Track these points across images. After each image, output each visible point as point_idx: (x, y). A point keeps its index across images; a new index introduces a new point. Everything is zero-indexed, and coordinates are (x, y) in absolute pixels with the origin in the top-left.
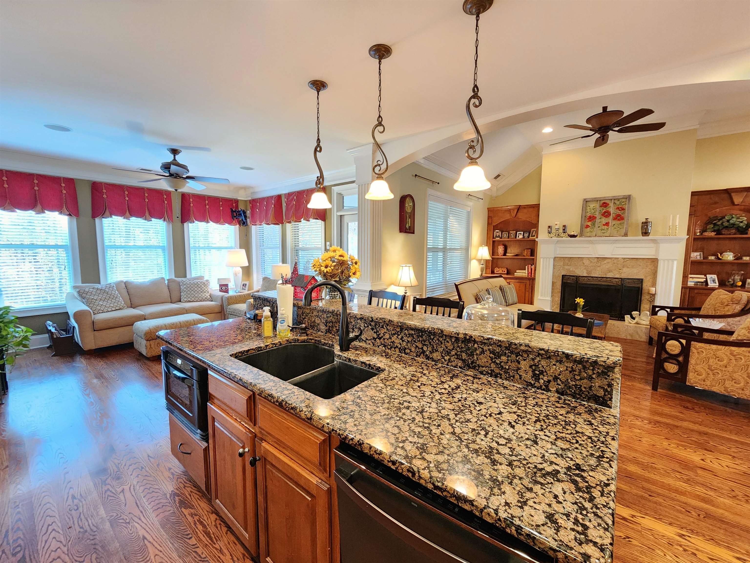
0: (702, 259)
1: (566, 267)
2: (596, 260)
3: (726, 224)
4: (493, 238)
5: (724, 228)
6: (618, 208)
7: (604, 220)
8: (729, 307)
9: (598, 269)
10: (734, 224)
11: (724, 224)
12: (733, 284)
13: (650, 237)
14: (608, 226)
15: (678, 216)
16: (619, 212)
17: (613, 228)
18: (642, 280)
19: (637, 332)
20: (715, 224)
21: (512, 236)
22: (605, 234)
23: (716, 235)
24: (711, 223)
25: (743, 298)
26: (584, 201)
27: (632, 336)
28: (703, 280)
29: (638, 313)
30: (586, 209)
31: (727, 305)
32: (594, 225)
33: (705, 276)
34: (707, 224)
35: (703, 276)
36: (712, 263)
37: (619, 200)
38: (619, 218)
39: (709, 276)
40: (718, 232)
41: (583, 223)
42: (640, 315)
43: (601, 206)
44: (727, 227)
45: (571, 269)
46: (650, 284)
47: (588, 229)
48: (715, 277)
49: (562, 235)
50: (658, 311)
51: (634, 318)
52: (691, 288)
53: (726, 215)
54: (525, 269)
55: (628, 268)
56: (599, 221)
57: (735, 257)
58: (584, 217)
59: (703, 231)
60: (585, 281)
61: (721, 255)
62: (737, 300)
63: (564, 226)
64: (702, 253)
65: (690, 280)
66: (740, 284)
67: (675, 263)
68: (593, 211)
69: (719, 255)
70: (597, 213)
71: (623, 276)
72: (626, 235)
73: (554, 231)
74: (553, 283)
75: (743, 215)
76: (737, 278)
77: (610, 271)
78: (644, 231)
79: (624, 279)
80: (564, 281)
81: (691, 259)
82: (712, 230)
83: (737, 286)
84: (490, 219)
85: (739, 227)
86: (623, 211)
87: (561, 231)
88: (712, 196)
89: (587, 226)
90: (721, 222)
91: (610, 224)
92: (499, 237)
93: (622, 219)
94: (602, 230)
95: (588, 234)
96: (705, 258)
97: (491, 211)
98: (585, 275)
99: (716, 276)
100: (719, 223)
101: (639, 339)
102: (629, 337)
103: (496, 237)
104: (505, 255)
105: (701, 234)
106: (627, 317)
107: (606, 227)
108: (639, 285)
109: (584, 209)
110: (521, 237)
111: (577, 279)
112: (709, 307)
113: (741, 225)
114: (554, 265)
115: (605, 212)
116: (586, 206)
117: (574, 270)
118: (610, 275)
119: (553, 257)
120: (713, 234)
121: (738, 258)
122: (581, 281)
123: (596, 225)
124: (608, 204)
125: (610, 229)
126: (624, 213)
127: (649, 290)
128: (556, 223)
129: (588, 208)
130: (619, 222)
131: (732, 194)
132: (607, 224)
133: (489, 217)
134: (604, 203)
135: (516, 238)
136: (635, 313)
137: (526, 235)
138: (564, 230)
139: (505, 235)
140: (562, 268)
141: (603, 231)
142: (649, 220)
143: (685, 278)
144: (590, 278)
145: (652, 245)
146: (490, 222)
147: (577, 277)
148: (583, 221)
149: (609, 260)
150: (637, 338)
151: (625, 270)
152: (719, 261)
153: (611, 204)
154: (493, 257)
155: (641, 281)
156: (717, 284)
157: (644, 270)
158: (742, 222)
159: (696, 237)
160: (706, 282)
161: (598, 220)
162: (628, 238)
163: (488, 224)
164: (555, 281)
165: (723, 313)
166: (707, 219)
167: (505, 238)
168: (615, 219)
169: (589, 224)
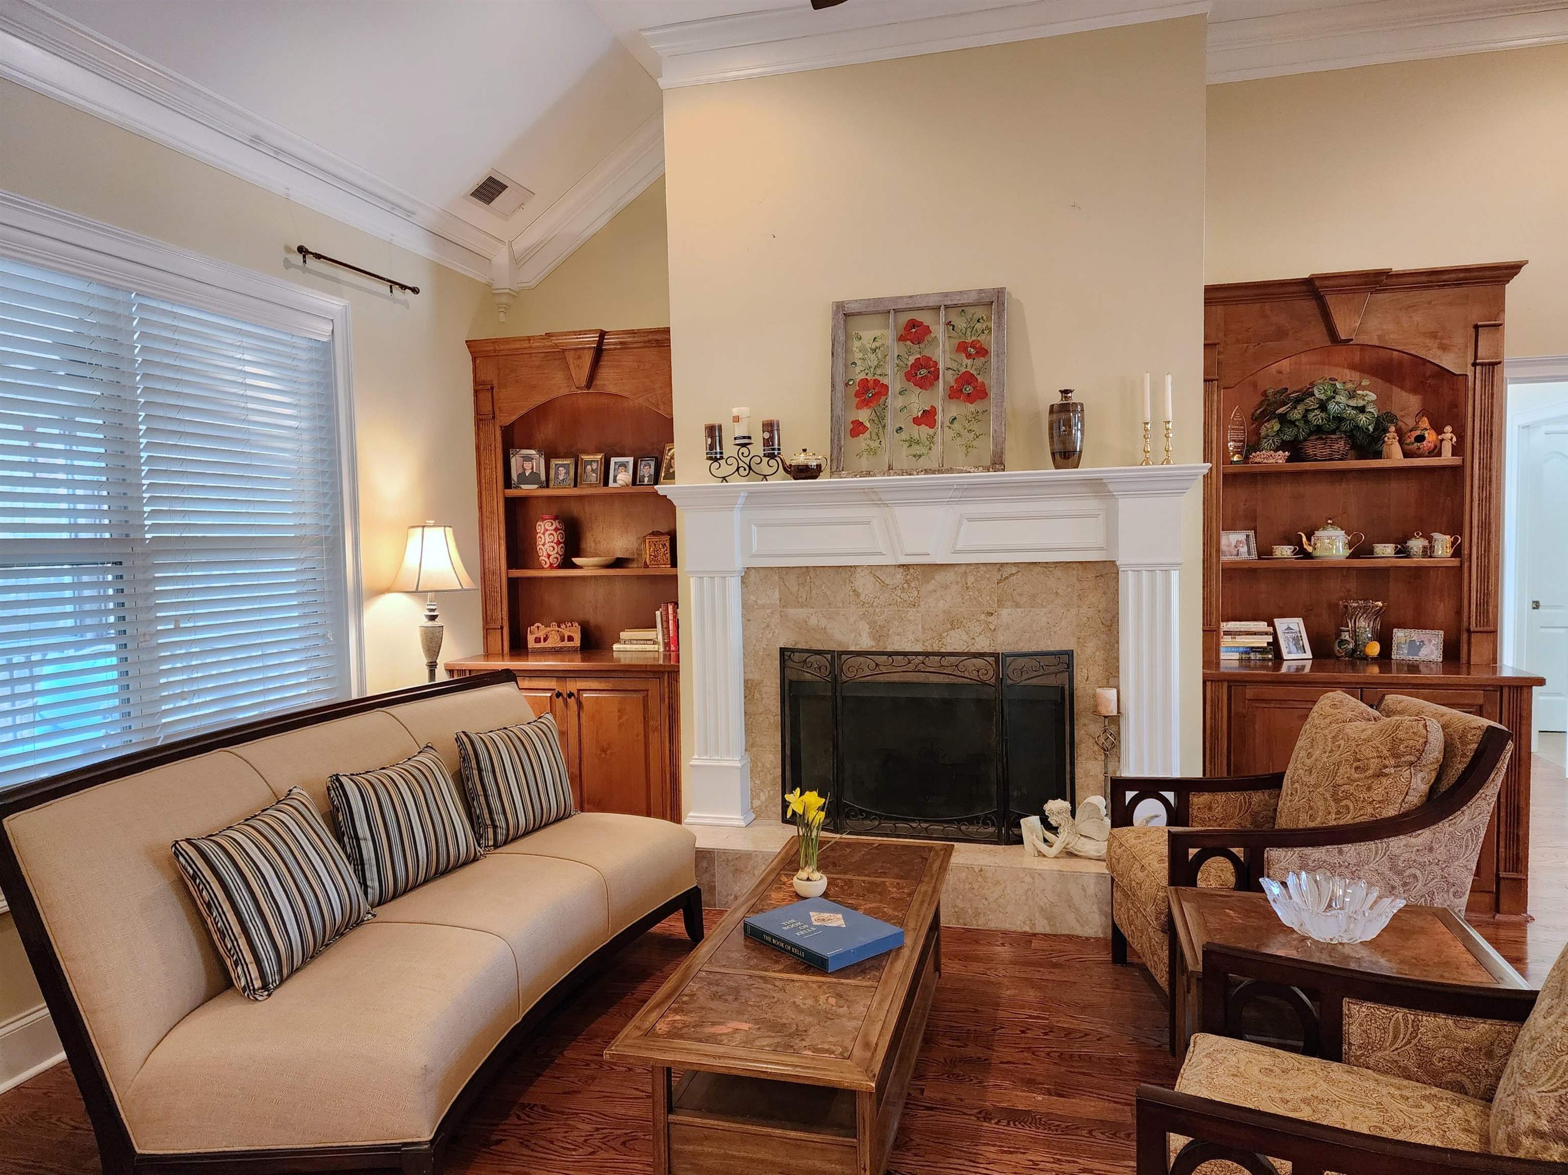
0: (1254, 556)
1: (795, 613)
2: (899, 576)
3: (1317, 418)
4: (508, 483)
5: (1311, 434)
6: (962, 348)
7: (918, 401)
8: (1385, 782)
9: (912, 613)
10: (1339, 419)
11: (1311, 416)
12: (1354, 650)
13: (1085, 470)
14: (932, 425)
15: (1169, 379)
16: (968, 365)
17: (950, 433)
18: (1070, 654)
19: (1070, 904)
20: (1283, 419)
21: (592, 475)
22: (923, 463)
23: (1289, 460)
24: (1273, 416)
25: (1431, 738)
26: (835, 313)
27: (1050, 918)
28: (1263, 641)
29: (1067, 805)
30: (847, 350)
31: (1379, 775)
32: (880, 419)
33: (1271, 624)
34: (1259, 419)
35: (1262, 626)
36: (1284, 573)
37: (961, 308)
38: (969, 389)
39: (1281, 624)
40: (1296, 451)
41: (838, 411)
42: (1073, 813)
43: (901, 339)
44: (1319, 430)
45: (813, 621)
46: (1096, 672)
47: (863, 441)
48: (1297, 624)
49: (765, 469)
50: (1136, 801)
51: (1054, 830)
52: (1234, 682)
53: (1312, 385)
54: (654, 626)
55: (1017, 605)
56: (899, 402)
57: (1350, 545)
58: (840, 386)
59: (1251, 446)
60: (862, 671)
61: (1309, 539)
62: (1410, 750)
63: (770, 427)
64: (1251, 533)
65: (1226, 641)
66: (1374, 649)
67: (1175, 575)
68: (873, 360)
69: (1304, 539)
70: (889, 369)
71: (1004, 643)
72: (998, 463)
73: (730, 449)
74: (750, 688)
75: (1365, 383)
76: (1365, 626)
77: (954, 623)
78: (1058, 447)
79: (1006, 656)
80: (791, 675)
81: (1223, 558)
82: (1278, 443)
83: (1365, 658)
84: (485, 396)
85: (1357, 427)
86: (980, 361)
87: (757, 448)
88: (1267, 306)
89: (858, 429)
90: (1301, 408)
91: (939, 417)
92: (533, 478)
93: (981, 393)
94: (911, 442)
95: (865, 463)
96: (1264, 553)
97: (486, 356)
98: (866, 643)
99: (1300, 621)
100: (1296, 415)
101: (1079, 931)
102: (1042, 926)
103: (523, 479)
104: (567, 563)
105: (1246, 459)
106: (1030, 825)
107: (925, 430)
108: (1061, 680)
109: (840, 350)
110: (623, 478)
111: (832, 663)
112: (1312, 780)
113: (1363, 419)
114: (745, 605)
115: (917, 365)
116: (848, 337)
117: (824, 622)
118: (955, 642)
119: (739, 564)
120: (1280, 458)
121: (1360, 550)
122: (853, 671)
123: (889, 421)
124: (927, 330)
125: (938, 438)
126: (985, 369)
127: (1095, 696)
128: (736, 411)
129: (856, 344)
130: (972, 407)
131: (1330, 300)
132: (927, 418)
133: (481, 388)
134: (913, 324)
135: (606, 483)
136: (1056, 807)
137: (646, 470)
138: (768, 442)
139: (562, 469)
140: (776, 618)
141: (917, 449)
142: (1074, 398)
143: (1211, 634)
144: (881, 659)
145: (1092, 504)
146: (487, 408)
147: (837, 657)
148: (839, 404)
149: (950, 576)
150: (1070, 925)
151: (1006, 614)
152: (1306, 563)
153: (939, 331)
154: (516, 573)
155: (1065, 659)
156: (1309, 655)
157: (1074, 611)
158: (1362, 410)
159: (1231, 469)
160: (1275, 645)
161: (894, 402)
162: (1010, 474)
163: (481, 420)
164: (756, 677)
165: (1366, 815)
166: (1259, 399)
167: (561, 484)
168: (954, 394)
169: (864, 416)
